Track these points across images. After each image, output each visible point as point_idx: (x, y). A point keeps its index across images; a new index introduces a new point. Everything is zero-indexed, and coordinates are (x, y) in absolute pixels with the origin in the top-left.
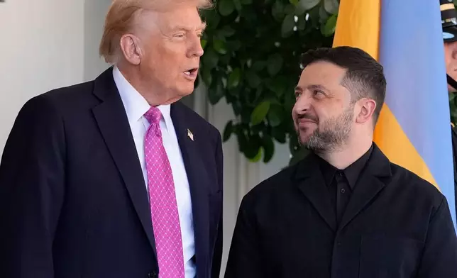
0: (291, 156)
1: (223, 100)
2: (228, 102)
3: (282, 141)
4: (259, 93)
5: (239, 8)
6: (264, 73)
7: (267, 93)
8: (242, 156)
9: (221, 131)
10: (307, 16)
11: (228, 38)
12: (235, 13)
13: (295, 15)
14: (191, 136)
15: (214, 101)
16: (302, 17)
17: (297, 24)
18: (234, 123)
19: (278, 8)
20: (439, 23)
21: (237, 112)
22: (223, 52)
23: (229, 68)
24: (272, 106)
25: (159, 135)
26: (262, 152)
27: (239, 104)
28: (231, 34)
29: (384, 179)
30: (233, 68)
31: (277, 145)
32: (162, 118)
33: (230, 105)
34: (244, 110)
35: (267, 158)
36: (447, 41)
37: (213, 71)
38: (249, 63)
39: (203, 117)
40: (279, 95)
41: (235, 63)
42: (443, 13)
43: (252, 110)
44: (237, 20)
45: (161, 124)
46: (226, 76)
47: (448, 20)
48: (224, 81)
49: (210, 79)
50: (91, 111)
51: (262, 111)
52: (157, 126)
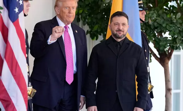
0: (103, 38)
1: (86, 25)
2: (88, 25)
3: (101, 35)
4: (95, 23)
5: (90, 2)
6: (96, 18)
7: (97, 23)
8: (91, 39)
9: (86, 32)
10: (107, 4)
11: (88, 9)
12: (89, 4)
13: (104, 4)
14: (77, 32)
15: (84, 25)
16: (106, 5)
17: (104, 6)
18: (89, 31)
19: (100, 2)
20: (138, 6)
21: (90, 28)
22: (87, 13)
23: (88, 17)
24: (98, 26)
25: (68, 32)
26: (95, 38)
27: (90, 26)
28: (88, 8)
29: (129, 44)
30: (89, 17)
31: (99, 36)
32: (69, 28)
33: (88, 26)
34: (91, 27)
35: (97, 39)
36: (140, 11)
37: (84, 17)
38: (93, 15)
39: (81, 28)
40: (100, 24)
41: (89, 16)
42: (139, 4)
43: (93, 27)
44: (90, 5)
45: (68, 29)
46: (87, 19)
47: (141, 5)
48: (87, 20)
49: (83, 20)
50: (51, 26)
51: (96, 28)
52: (67, 30)
